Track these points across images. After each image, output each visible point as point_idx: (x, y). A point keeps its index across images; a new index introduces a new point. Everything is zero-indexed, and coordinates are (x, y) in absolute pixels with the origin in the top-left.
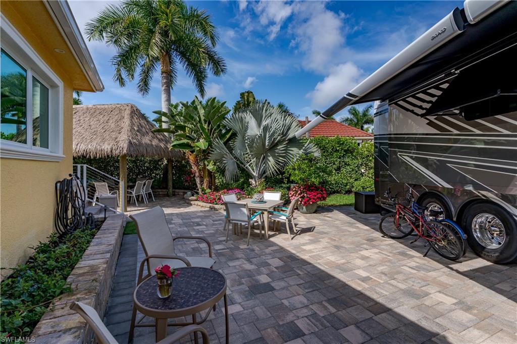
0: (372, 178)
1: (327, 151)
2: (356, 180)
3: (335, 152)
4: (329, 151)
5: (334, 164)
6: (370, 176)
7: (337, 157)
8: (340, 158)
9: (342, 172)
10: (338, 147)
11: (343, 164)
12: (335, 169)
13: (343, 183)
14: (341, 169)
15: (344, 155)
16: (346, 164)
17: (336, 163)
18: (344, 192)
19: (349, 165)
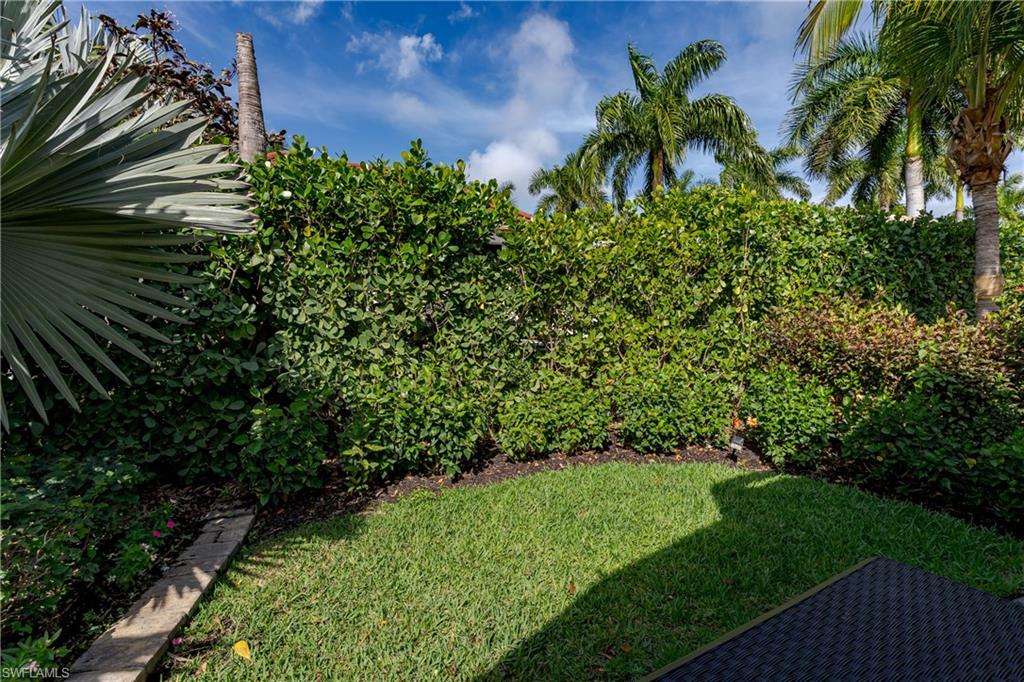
0: (576, 375)
1: (358, 232)
2: (511, 387)
3: (404, 238)
4: (369, 232)
5: (399, 308)
6: (570, 363)
7: (415, 270)
8: (429, 275)
9: (441, 350)
10: (419, 209)
11: (449, 306)
12: (404, 335)
13: (446, 415)
14: (439, 337)
15: (451, 258)
16: (460, 308)
17: (413, 302)
18: (453, 467)
19: (475, 313)
